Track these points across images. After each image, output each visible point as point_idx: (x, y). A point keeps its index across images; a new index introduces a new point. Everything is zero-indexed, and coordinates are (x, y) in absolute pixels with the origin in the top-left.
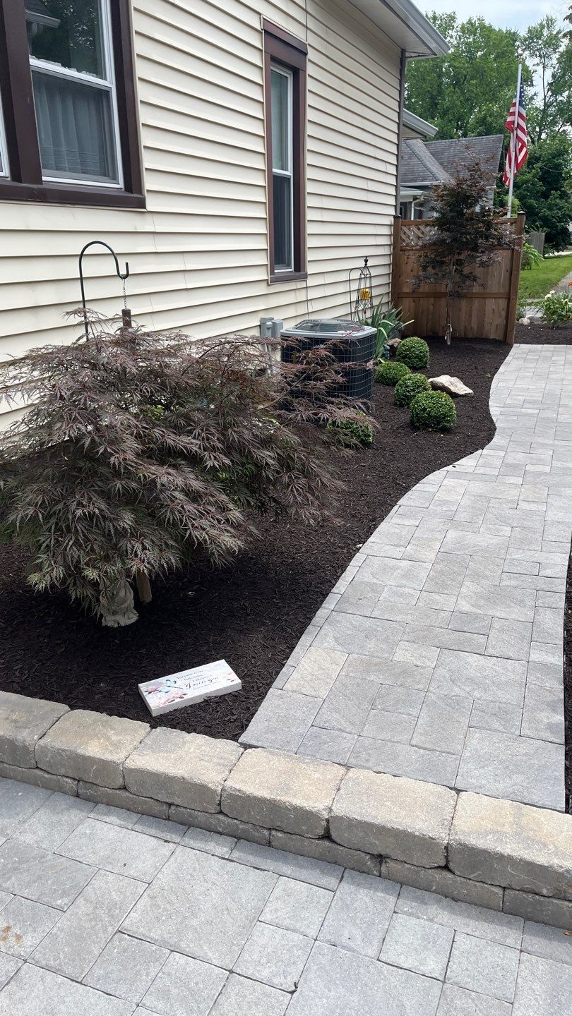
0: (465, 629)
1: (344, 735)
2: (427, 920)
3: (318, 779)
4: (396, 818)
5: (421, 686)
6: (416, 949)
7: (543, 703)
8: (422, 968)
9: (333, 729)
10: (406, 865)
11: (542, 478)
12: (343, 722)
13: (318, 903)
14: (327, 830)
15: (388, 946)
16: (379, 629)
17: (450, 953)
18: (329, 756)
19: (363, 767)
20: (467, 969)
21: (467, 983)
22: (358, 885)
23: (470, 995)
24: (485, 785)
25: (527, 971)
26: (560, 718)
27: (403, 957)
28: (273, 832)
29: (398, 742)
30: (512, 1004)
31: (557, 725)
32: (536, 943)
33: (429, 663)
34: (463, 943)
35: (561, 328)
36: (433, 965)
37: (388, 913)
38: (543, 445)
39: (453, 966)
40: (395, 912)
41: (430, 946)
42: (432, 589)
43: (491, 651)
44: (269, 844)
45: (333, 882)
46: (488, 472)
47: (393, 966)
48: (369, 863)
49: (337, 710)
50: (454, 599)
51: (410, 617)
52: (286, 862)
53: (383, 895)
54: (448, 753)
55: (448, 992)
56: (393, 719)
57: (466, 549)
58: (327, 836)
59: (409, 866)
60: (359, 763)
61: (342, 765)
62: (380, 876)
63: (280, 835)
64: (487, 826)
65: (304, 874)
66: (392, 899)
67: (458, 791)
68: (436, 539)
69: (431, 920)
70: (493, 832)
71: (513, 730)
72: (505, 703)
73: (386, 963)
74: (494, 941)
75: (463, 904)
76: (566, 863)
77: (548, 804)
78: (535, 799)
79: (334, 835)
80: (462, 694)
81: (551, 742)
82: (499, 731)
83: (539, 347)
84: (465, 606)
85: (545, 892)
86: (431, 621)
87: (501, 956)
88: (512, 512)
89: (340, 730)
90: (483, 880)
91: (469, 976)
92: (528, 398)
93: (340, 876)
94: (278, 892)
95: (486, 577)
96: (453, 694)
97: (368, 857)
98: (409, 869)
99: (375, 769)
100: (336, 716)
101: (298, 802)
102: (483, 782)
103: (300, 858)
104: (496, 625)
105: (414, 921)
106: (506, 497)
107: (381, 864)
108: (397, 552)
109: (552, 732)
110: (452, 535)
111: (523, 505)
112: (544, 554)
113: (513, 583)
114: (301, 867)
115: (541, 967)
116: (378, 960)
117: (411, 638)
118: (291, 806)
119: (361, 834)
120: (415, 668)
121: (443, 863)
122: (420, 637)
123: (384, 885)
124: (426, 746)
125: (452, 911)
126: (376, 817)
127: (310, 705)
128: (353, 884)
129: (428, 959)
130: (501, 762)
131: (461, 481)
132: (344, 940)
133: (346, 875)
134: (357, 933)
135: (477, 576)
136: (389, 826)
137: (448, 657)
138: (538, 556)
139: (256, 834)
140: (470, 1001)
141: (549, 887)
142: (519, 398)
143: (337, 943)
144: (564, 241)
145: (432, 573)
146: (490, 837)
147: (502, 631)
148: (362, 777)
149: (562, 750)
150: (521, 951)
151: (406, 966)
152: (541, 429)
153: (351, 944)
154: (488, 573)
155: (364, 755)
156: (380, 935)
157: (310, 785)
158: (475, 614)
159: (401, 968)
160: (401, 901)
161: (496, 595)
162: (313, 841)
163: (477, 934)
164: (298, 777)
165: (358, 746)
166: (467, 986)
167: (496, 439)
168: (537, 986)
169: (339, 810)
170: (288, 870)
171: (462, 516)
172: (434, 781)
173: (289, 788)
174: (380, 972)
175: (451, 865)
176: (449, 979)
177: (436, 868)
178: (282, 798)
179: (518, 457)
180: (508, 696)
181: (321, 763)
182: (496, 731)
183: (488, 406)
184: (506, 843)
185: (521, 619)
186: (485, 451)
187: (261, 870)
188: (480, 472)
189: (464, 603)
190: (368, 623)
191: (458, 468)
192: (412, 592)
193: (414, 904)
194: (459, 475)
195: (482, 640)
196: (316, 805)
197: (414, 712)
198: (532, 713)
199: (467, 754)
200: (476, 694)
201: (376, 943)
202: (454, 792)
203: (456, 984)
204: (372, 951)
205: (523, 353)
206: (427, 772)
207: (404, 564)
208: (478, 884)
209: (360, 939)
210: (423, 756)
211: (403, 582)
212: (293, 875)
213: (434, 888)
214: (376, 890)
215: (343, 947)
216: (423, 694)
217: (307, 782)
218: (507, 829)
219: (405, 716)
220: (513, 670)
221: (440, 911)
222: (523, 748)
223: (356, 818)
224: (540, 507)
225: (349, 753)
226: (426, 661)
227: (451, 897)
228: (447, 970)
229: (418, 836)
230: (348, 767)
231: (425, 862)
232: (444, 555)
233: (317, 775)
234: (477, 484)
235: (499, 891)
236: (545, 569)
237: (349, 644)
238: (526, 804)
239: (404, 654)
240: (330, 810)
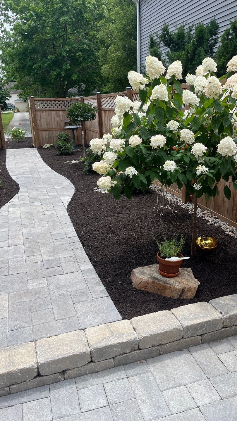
0: (51, 267)
1: (26, 328)
2: (91, 386)
3: (25, 352)
4: (67, 351)
5: (47, 295)
6: (93, 400)
7: (94, 284)
8: (99, 405)
9: (19, 328)
10: (75, 369)
11: (48, 200)
12: (22, 323)
13: (45, 405)
14: (38, 372)
15: (82, 405)
16: (16, 279)
17: (106, 393)
18: (24, 340)
19: (42, 338)
20: (114, 396)
21: (117, 400)
22: (58, 388)
23: (121, 405)
24: (91, 323)
25: (133, 384)
26: (103, 287)
27: (90, 406)
28: (11, 387)
29: (50, 322)
30: (135, 398)
31: (103, 290)
32: (131, 372)
33: (45, 285)
34: (108, 387)
35: (21, 142)
36: (102, 402)
37: (75, 393)
38: (41, 188)
39: (109, 397)
40: (78, 390)
41: (97, 395)
42: (29, 255)
43: (66, 272)
44: (10, 393)
45: (47, 393)
46: (25, 202)
47: (88, 411)
48: (59, 377)
49: (17, 320)
50: (40, 256)
51: (26, 269)
52: (22, 397)
53: (70, 386)
54: (71, 317)
55: (113, 408)
56: (43, 313)
57: (34, 235)
58: (39, 375)
59: (77, 369)
60: (39, 337)
61: (32, 342)
62: (65, 380)
63: (14, 386)
64: (101, 338)
65: (33, 397)
66: (74, 386)
67: (83, 330)
68: (19, 234)
69: (92, 385)
70: (104, 338)
71: (90, 298)
72: (82, 289)
73: (85, 412)
74: (117, 379)
75: (100, 372)
76: (133, 337)
77: (116, 319)
78: (111, 319)
79: (42, 373)
80: (64, 292)
81: (105, 297)
82: (85, 301)
83: (17, 150)
84: (46, 258)
85: (128, 351)
86: (36, 268)
87: (122, 383)
88: (43, 216)
89: (22, 327)
90: (106, 359)
91: (116, 398)
92: (24, 170)
93: (49, 389)
94: (25, 411)
95: (47, 244)
96: (61, 293)
97: (58, 375)
98: (77, 370)
99: (47, 336)
100: (17, 322)
101: (21, 367)
102: (91, 322)
103: (27, 391)
104: (62, 261)
105: (87, 389)
106: (38, 211)
107: (64, 375)
108: (5, 244)
109: (103, 293)
110: (25, 231)
111: (46, 213)
112: (64, 229)
113: (59, 243)
114: (30, 395)
115: (137, 380)
116: (81, 412)
117: (32, 278)
118: (19, 370)
119: (55, 366)
120: (40, 289)
121: (90, 360)
122: (36, 276)
123: (68, 382)
124: (62, 318)
125: (98, 377)
126: (59, 355)
127: (3, 323)
128: (55, 389)
129: (99, 401)
130: (92, 312)
131: (15, 208)
132: (64, 413)
133: (51, 387)
134: (67, 407)
135: (44, 245)
136: (66, 356)
137: (51, 280)
138: (62, 231)
139: (3, 392)
140: (122, 406)
141: (129, 349)
142: (21, 171)
143: (62, 416)
144: (5, 108)
145: (25, 249)
146: (104, 341)
147: (65, 262)
148: (43, 342)
149: (110, 298)
150: (128, 378)
151: (93, 408)
152: (37, 182)
153: (68, 413)
154: (48, 242)
155: (39, 333)
156: (77, 403)
157: (23, 357)
158: (52, 259)
159: (92, 410)
160: (78, 385)
161: (55, 250)
162: (32, 381)
163: (110, 381)
164: (15, 356)
165: (34, 331)
166: (118, 402)
167: (21, 189)
168: (139, 387)
169: (41, 361)
170: (25, 399)
171: (25, 222)
172: (73, 330)
173: (14, 363)
174: (85, 417)
175: (93, 359)
176: (110, 403)
177: (88, 363)
178: (13, 369)
179: (34, 194)
180: (81, 286)
181: (22, 345)
182: (84, 301)
183: (10, 176)
184: (111, 340)
185: (70, 256)
186: (19, 194)
187: (12, 406)
188: (22, 203)
189: (45, 256)
190: (9, 278)
191: (12, 203)
192: (21, 259)
193: (83, 383)
194: (14, 206)
195: (60, 268)
196: (31, 364)
197: (50, 307)
198: (93, 289)
199: (79, 314)
200: (70, 290)
201: (77, 407)
202: (82, 331)
203: (114, 403)
204: (77, 411)
205: (12, 153)
206: (68, 328)
207: (11, 248)
208: (104, 361)
209: (70, 409)
210: (63, 323)
211: (15, 256)
212: (28, 400)
213: (88, 372)
214: (66, 386)
215: (65, 416)
216: (49, 298)
217: (20, 356)
218: (108, 335)
219: (47, 310)
220: (77, 276)
221: (94, 380)
222: (97, 303)
223: (51, 360)
224: (53, 212)
225: (32, 335)
226: (43, 284)
227: (94, 372)
228: (108, 400)
229: (79, 355)
230: (35, 341)
231: (83, 364)
232: (26, 240)
233: (23, 351)
234: (23, 208)
235: (112, 360)
236: (68, 235)
237: (6, 289)
238: (109, 323)
239: (32, 285)
240: (37, 363)
